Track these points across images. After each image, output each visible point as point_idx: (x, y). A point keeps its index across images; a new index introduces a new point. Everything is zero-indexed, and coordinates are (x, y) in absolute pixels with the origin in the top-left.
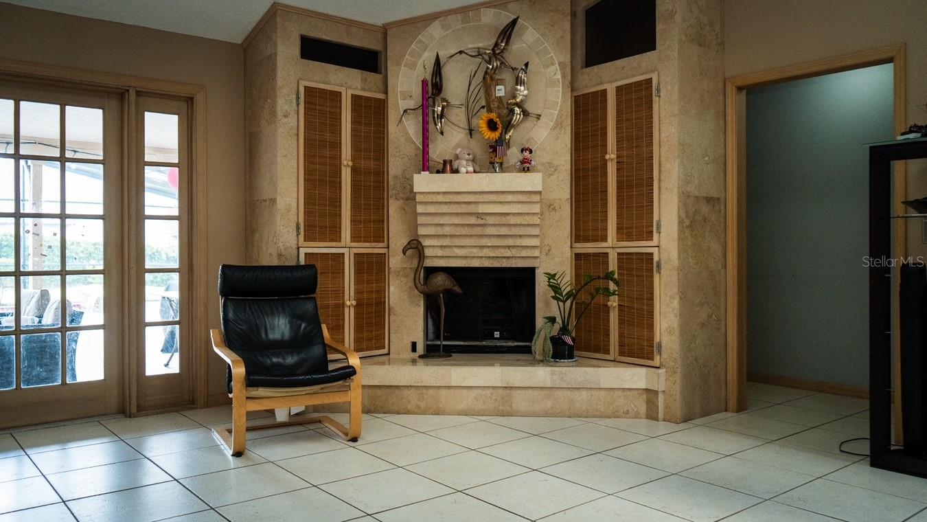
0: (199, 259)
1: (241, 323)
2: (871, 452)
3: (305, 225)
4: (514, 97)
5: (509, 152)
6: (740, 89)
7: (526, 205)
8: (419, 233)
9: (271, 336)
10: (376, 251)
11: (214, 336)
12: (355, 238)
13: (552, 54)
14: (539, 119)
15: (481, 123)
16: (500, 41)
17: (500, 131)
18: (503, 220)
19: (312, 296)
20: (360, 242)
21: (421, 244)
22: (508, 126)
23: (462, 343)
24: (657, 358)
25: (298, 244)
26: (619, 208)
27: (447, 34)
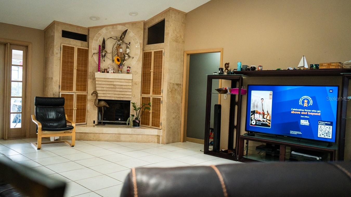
0: (28, 95)
1: (41, 113)
2: (204, 150)
3: (62, 86)
4: (126, 52)
5: (124, 67)
6: (188, 54)
7: (128, 83)
8: (96, 89)
9: (50, 117)
10: (84, 94)
11: (33, 117)
12: (77, 90)
13: (138, 40)
14: (133, 58)
15: (115, 59)
16: (122, 35)
17: (120, 62)
18: (121, 87)
19: (63, 106)
20: (79, 91)
21: (97, 92)
22: (124, 60)
23: (109, 121)
24: (160, 127)
25: (59, 91)
26: (153, 85)
27: (107, 32)
